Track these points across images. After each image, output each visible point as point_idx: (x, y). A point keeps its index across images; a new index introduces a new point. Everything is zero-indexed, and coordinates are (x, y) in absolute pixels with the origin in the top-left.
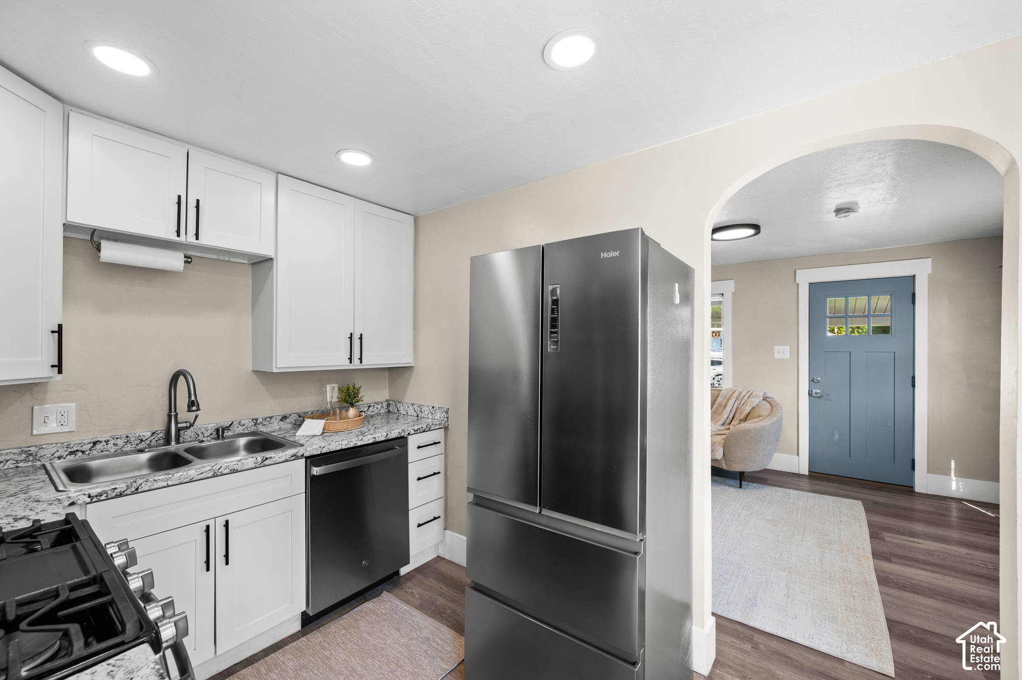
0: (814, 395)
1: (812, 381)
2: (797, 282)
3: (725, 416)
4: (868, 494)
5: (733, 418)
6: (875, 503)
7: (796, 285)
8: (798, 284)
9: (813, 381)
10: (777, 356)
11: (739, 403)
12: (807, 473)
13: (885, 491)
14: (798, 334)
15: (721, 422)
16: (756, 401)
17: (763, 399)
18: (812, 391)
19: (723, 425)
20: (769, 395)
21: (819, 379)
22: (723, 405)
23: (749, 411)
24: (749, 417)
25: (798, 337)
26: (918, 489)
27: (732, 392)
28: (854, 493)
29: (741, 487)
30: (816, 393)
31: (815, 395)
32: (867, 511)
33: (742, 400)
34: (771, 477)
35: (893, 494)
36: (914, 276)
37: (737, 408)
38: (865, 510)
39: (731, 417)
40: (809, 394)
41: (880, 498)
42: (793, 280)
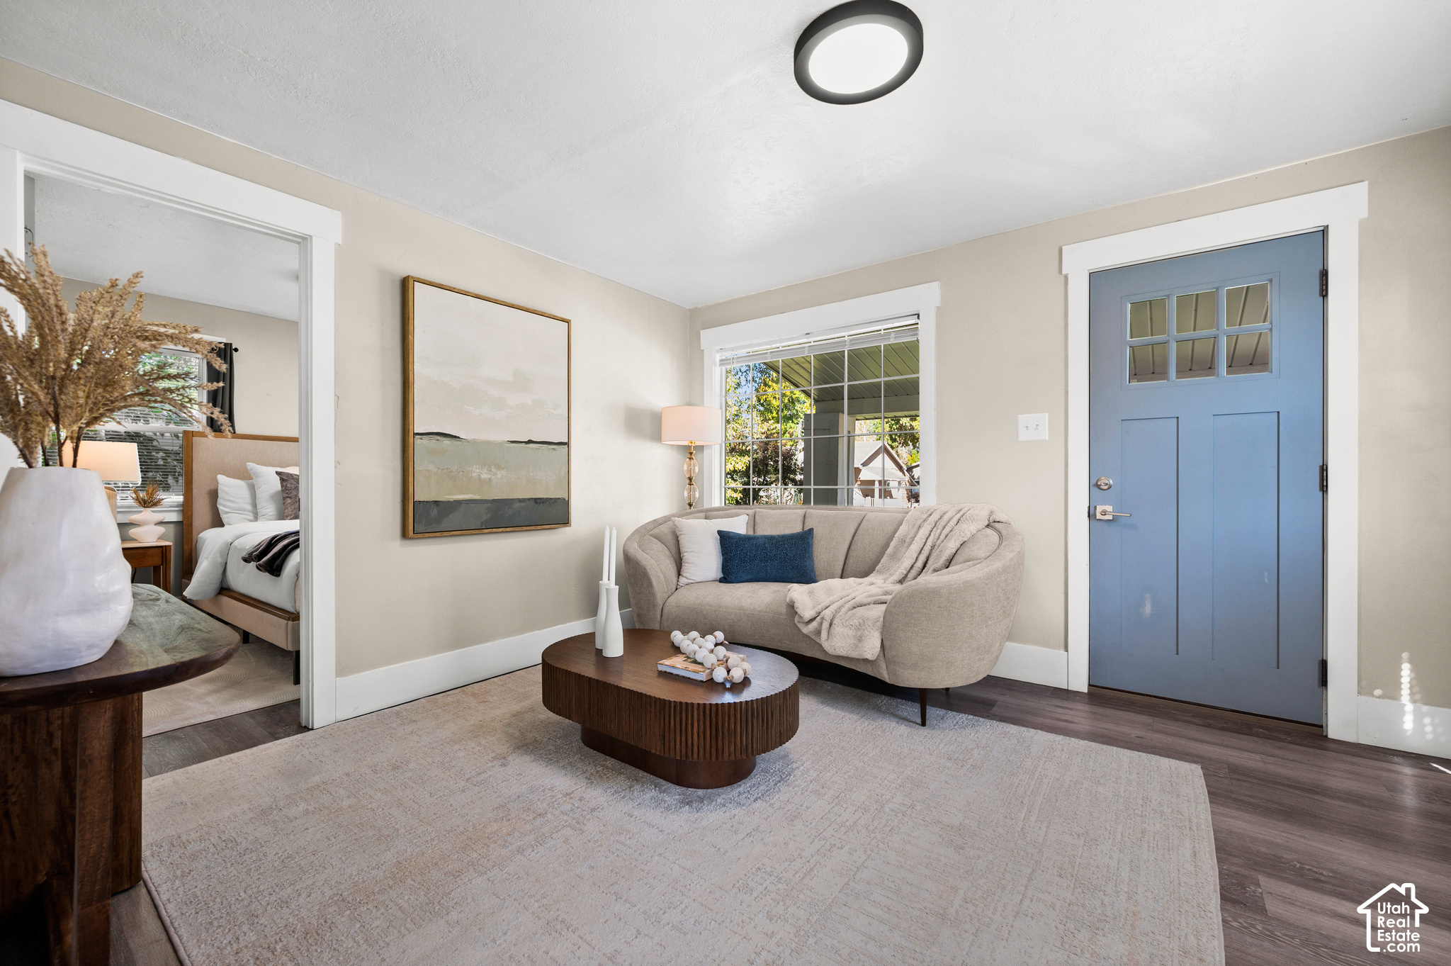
0: (1099, 516)
1: (1095, 486)
2: (1064, 272)
3: (907, 563)
4: (1218, 745)
5: (924, 566)
6: (1235, 771)
7: (1063, 279)
8: (1066, 277)
9: (1098, 486)
10: (1023, 436)
11: (937, 535)
12: (1085, 689)
13: (1257, 735)
14: (1066, 385)
15: (897, 576)
16: (969, 529)
17: (988, 526)
18: (1095, 508)
19: (901, 582)
20: (1000, 516)
21: (1111, 482)
22: (908, 540)
23: (954, 551)
24: (952, 563)
25: (1067, 392)
26: (1335, 730)
27: (929, 513)
28: (1183, 742)
29: (923, 724)
30: (1104, 513)
31: (1103, 518)
32: (1216, 796)
33: (944, 528)
34: (1004, 699)
35: (1278, 744)
36: (1324, 232)
37: (933, 547)
38: (1209, 793)
39: (919, 564)
40: (1089, 516)
41: (1246, 755)
42: (1057, 269)
